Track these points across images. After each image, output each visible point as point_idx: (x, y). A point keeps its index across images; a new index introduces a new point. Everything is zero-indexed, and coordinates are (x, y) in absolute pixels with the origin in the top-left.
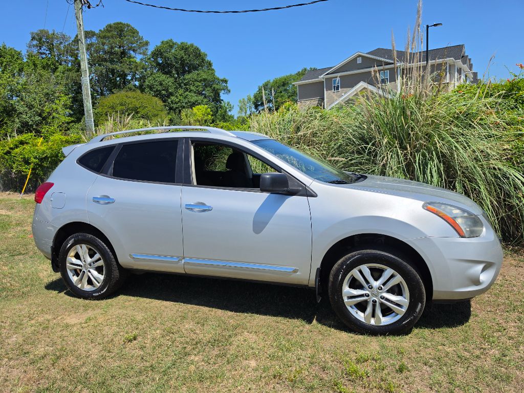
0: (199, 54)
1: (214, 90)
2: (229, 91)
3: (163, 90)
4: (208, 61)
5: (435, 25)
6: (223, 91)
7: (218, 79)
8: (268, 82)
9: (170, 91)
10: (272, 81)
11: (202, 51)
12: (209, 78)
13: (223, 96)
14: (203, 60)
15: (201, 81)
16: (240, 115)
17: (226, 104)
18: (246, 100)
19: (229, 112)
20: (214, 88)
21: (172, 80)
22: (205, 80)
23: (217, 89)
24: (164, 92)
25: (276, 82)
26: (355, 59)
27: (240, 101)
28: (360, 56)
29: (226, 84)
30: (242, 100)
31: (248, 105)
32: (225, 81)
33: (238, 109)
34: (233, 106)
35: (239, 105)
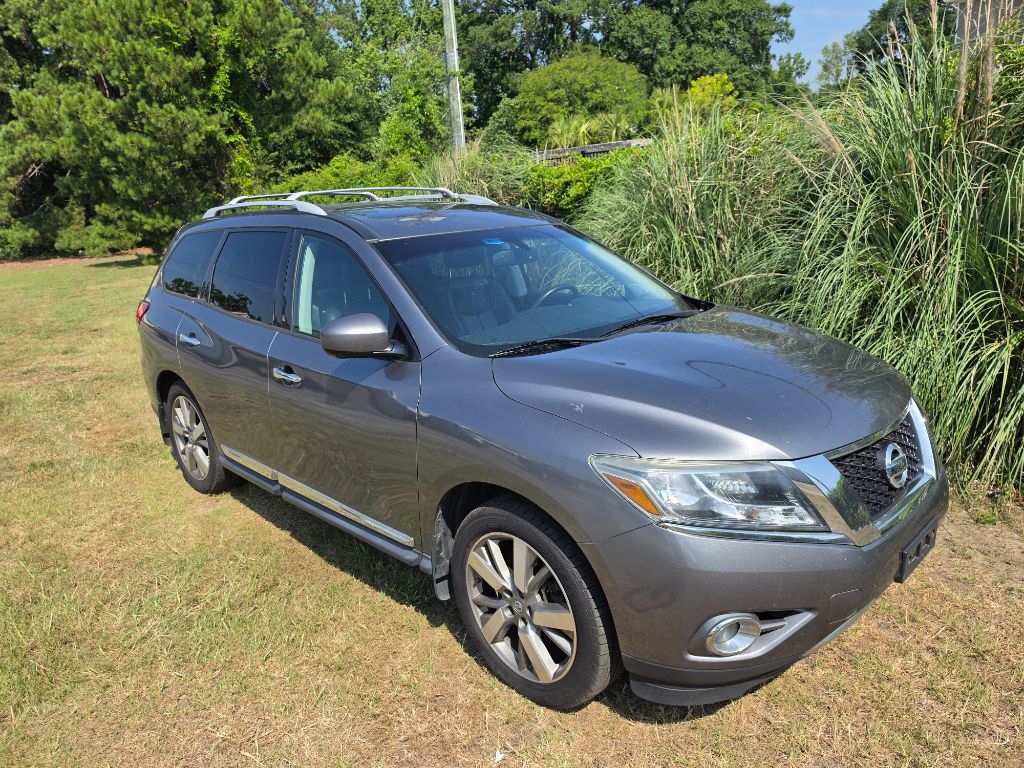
1: (754, 34)
2: (792, 35)
3: (647, 45)
6: (776, 36)
7: (767, 8)
9: (659, 47)
12: (747, 8)
15: (728, 15)
16: (824, 82)
17: (792, 61)
18: (842, 46)
19: (797, 78)
20: (756, 31)
21: (665, 20)
22: (734, 14)
23: (763, 34)
24: (647, 51)
27: (825, 51)
29: (787, 16)
30: (831, 48)
31: (844, 58)
32: (784, 11)
33: (819, 69)
34: (809, 64)
35: (823, 59)
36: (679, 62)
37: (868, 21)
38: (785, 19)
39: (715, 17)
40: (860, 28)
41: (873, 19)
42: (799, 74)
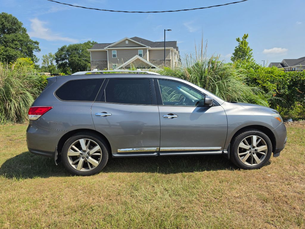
0: (17, 22)
1: (29, 48)
2: (40, 50)
4: (23, 28)
5: (168, 30)
6: (35, 50)
7: (32, 41)
8: (65, 46)
10: (67, 46)
11: (19, 21)
13: (35, 53)
14: (20, 27)
15: (19, 41)
16: (44, 65)
18: (48, 56)
22: (21, 41)
23: (31, 48)
25: (70, 47)
26: (125, 41)
27: (43, 56)
28: (127, 40)
29: (38, 45)
30: (45, 56)
31: (49, 59)
32: (37, 43)
33: (42, 61)
34: (39, 59)
35: (43, 59)
36: (2, 52)
37: (58, 51)
38: (37, 46)
39: (13, 40)
40: (56, 52)
41: (59, 50)
42: (36, 62)
